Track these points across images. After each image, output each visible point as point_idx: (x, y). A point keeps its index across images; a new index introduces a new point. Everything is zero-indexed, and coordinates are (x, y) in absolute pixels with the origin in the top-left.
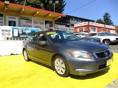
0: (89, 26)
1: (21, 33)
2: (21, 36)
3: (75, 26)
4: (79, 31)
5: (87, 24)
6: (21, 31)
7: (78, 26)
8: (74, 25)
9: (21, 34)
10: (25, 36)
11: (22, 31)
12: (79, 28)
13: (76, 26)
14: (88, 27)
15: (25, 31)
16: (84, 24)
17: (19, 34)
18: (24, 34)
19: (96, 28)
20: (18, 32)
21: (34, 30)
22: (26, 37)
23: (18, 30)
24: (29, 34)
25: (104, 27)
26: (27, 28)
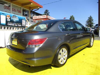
1: (9, 20)
2: (9, 25)
6: (10, 18)
7: (37, 18)
8: (33, 18)
9: (9, 22)
11: (10, 19)
12: (37, 20)
15: (13, 19)
18: (12, 21)
20: (6, 19)
21: (21, 18)
22: (14, 25)
23: (6, 16)
24: (17, 22)
26: (14, 15)
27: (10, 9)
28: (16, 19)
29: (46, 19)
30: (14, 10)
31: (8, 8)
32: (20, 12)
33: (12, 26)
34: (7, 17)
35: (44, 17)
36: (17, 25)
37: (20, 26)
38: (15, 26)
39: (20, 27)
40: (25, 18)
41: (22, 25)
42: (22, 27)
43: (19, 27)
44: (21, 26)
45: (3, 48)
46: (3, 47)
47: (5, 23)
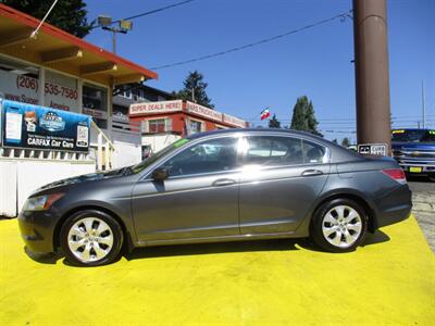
0: (185, 113)
1: (31, 127)
2: (34, 142)
3: (131, 112)
4: (147, 130)
5: (180, 109)
6: (34, 120)
7: (147, 111)
8: (131, 109)
9: (32, 133)
10: (44, 144)
11: (37, 123)
12: (147, 120)
13: (139, 112)
14: (182, 119)
15: (47, 123)
16: (168, 106)
17: (25, 134)
18: (42, 132)
19: (203, 122)
20: (24, 124)
21: (74, 120)
22: (48, 144)
23: (24, 117)
24: (58, 134)
25: (220, 120)
26: (51, 109)
27: (36, 88)
28: (55, 124)
29: (182, 115)
30: (52, 90)
31: (31, 84)
32: (72, 95)
33: (42, 147)
34: (27, 119)
35: (174, 105)
36: (58, 144)
37: (68, 145)
38: (51, 147)
39: (69, 149)
40: (87, 120)
41: (75, 143)
42: (76, 148)
43: (66, 148)
44: (72, 145)
45: (10, 218)
46: (10, 215)
47: (19, 138)
